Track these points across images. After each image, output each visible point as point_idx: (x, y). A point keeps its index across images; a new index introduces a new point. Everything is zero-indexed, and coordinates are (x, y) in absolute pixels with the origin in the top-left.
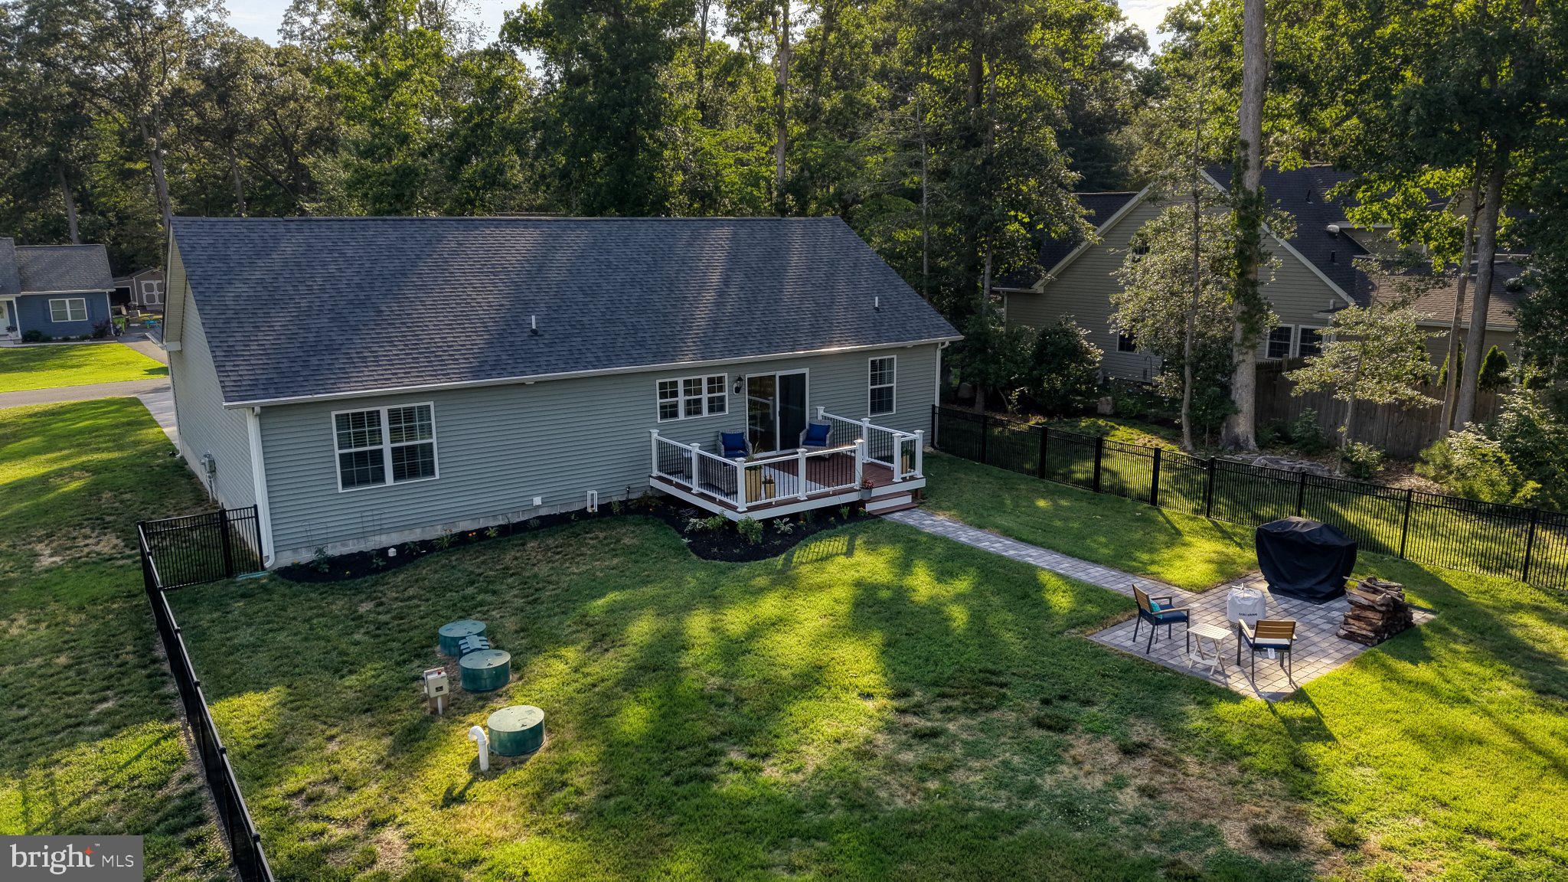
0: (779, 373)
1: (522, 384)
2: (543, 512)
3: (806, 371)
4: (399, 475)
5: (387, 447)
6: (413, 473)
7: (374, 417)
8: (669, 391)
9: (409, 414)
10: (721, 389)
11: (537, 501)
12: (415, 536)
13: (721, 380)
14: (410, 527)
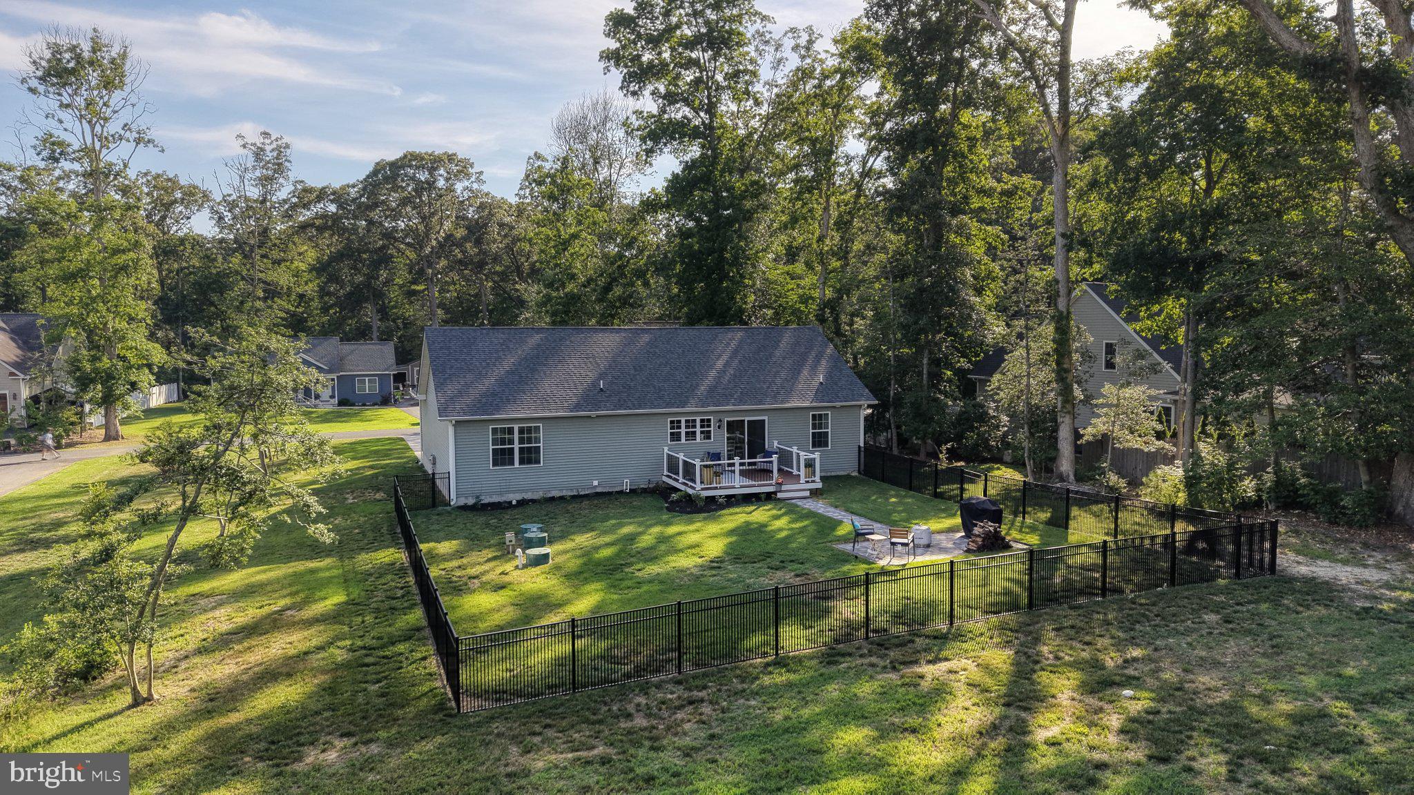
0: (747, 419)
1: (589, 417)
2: (599, 490)
3: (766, 418)
4: (521, 462)
5: (516, 446)
6: (530, 462)
7: (511, 431)
8: (676, 424)
9: (529, 430)
10: (709, 426)
11: (596, 483)
12: (529, 496)
13: (709, 420)
14: (526, 491)
